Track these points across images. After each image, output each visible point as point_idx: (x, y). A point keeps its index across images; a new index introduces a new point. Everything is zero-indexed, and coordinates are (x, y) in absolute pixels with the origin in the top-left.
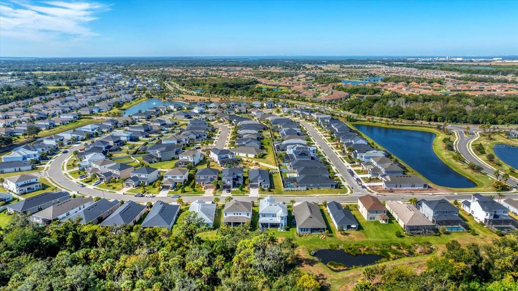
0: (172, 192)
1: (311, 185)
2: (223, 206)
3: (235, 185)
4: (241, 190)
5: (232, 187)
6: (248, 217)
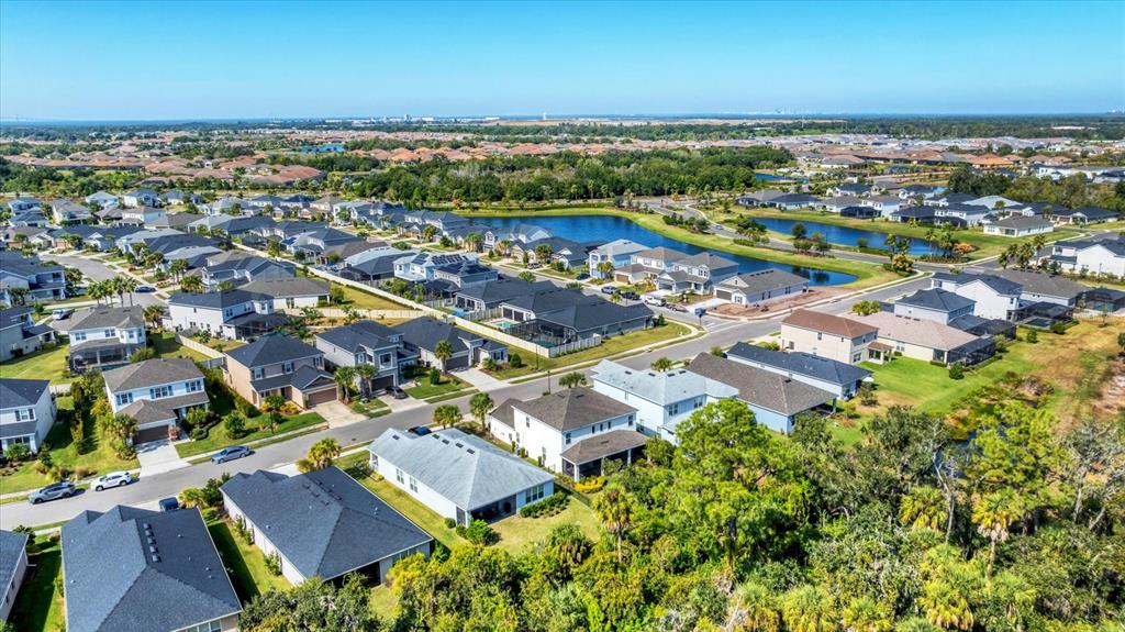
4: (437, 381)
5: (396, 380)
6: (631, 429)
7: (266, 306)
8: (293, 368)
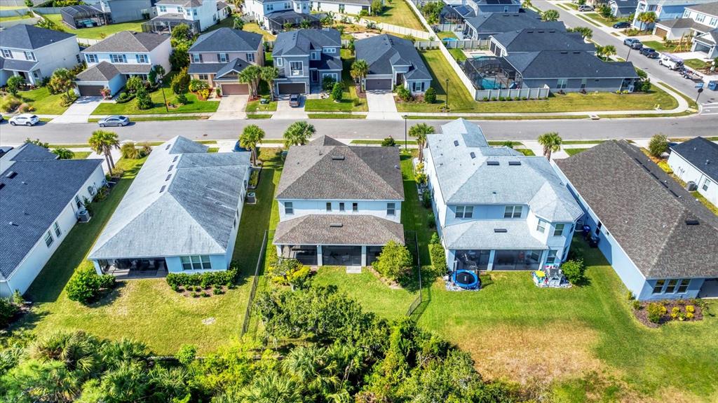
0: (111, 107)
1: (562, 81)
2: (280, 158)
3: (317, 83)
4: (339, 98)
5: (307, 89)
6: (391, 218)
7: (300, 6)
8: (228, 59)
